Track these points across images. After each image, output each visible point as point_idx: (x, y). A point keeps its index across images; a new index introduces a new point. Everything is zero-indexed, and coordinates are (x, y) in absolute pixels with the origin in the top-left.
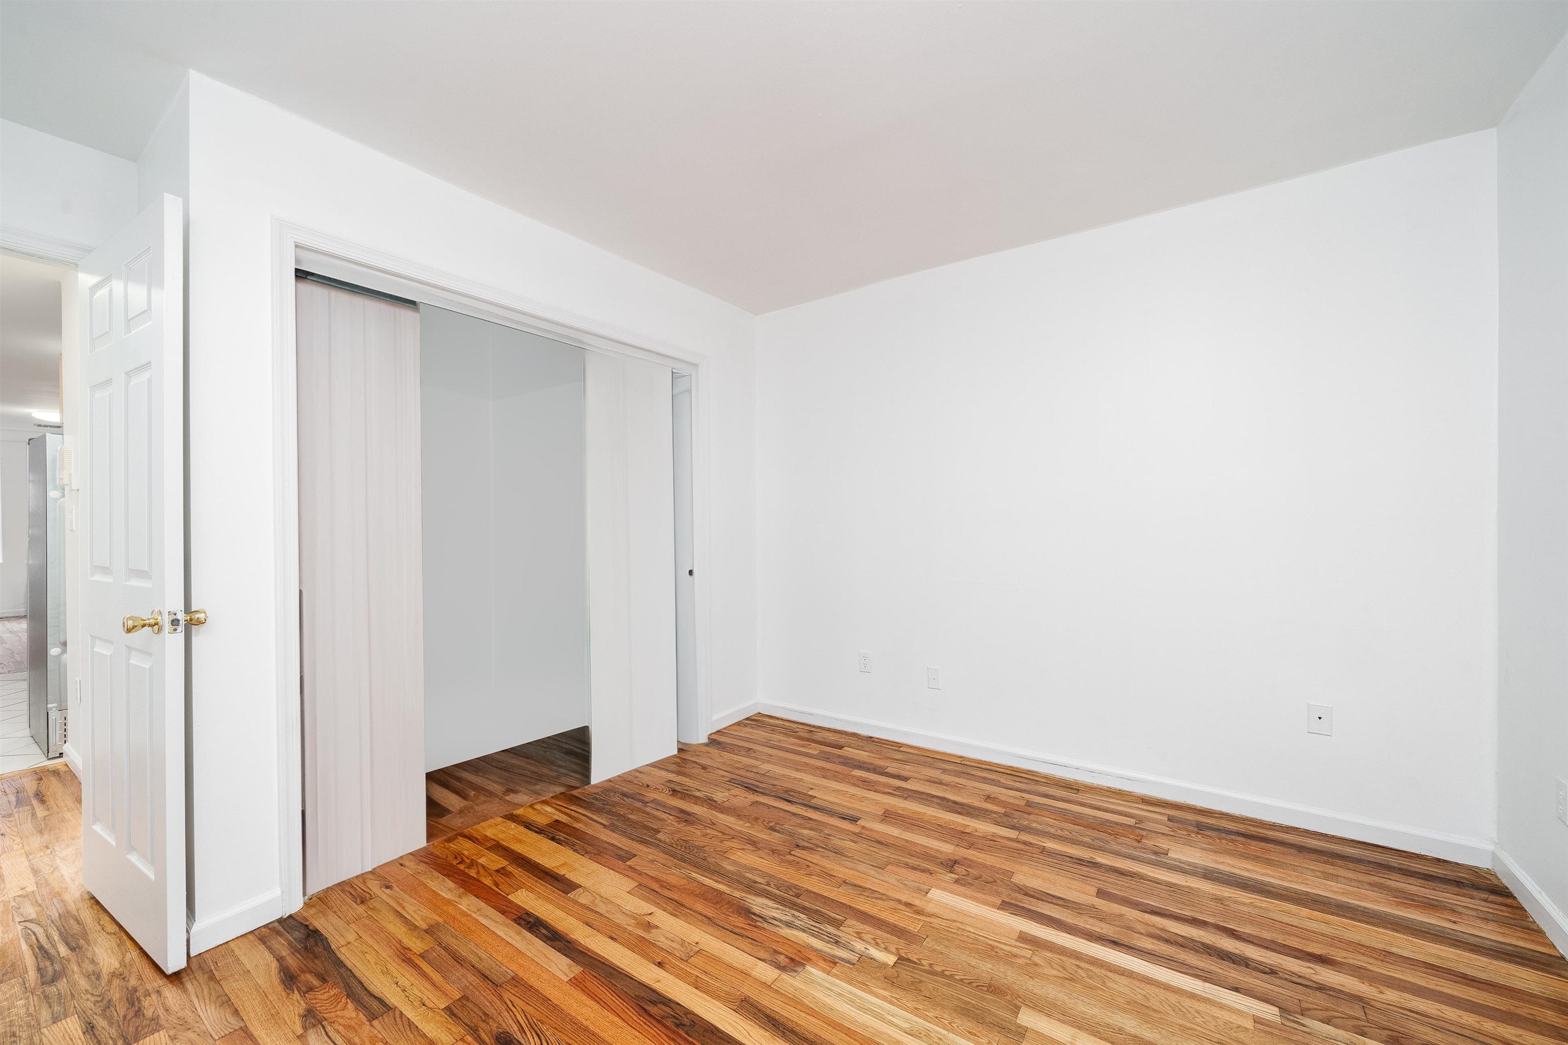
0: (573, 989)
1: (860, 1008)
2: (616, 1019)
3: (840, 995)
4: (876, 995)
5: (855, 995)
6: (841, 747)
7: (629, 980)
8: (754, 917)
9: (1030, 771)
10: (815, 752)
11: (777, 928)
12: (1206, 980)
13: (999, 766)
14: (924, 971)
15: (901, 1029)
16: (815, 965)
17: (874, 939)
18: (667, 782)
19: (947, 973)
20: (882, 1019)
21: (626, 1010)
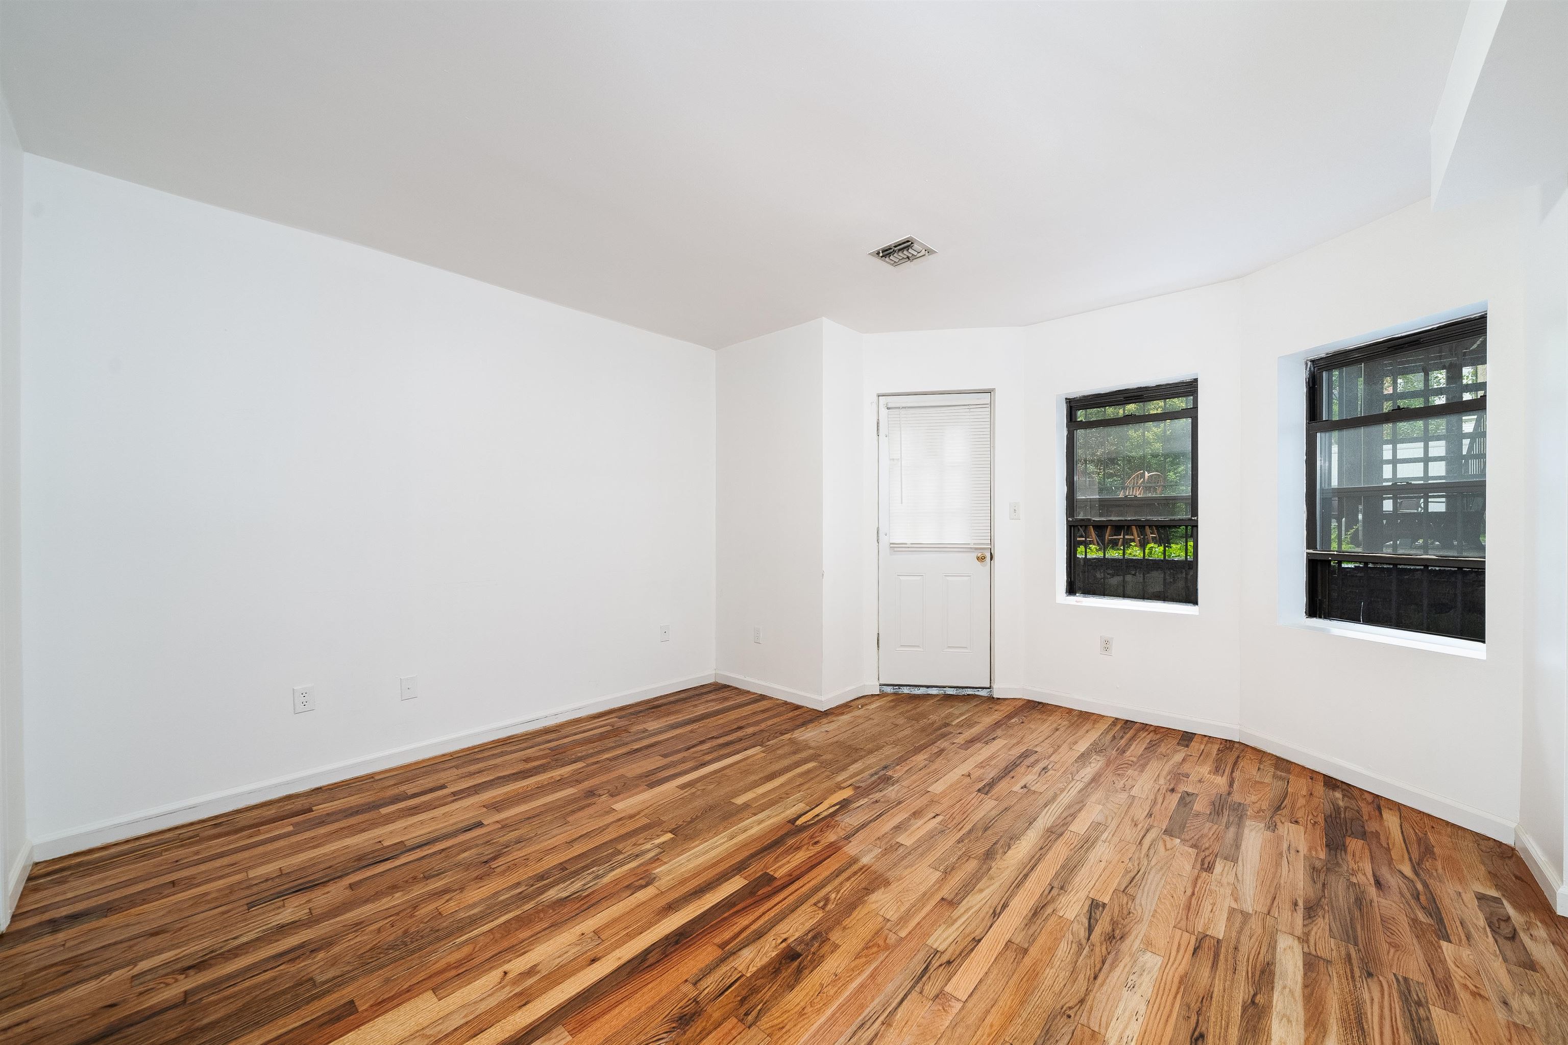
0: (589, 1029)
1: (704, 854)
2: (650, 986)
3: (688, 861)
4: (694, 847)
5: (694, 853)
6: (310, 810)
7: (601, 983)
8: (574, 896)
9: (510, 736)
10: (291, 828)
11: (599, 884)
12: (738, 753)
13: (487, 744)
14: (686, 826)
15: (727, 841)
16: (655, 868)
17: (645, 839)
18: (131, 982)
19: (694, 817)
20: (717, 847)
21: (642, 980)
